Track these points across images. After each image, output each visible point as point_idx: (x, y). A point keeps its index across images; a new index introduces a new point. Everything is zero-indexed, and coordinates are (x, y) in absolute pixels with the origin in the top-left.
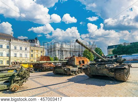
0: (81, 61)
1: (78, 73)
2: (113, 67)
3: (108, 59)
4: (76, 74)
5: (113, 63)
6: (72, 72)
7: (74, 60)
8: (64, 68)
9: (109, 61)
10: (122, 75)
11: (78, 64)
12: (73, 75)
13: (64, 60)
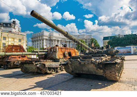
0: (66, 53)
1: (60, 70)
2: (101, 61)
3: (98, 50)
4: (57, 72)
5: (103, 56)
6: (50, 69)
7: (55, 52)
8: (37, 63)
9: (98, 53)
10: (113, 72)
11: (62, 57)
12: (51, 74)
13: (40, 52)
